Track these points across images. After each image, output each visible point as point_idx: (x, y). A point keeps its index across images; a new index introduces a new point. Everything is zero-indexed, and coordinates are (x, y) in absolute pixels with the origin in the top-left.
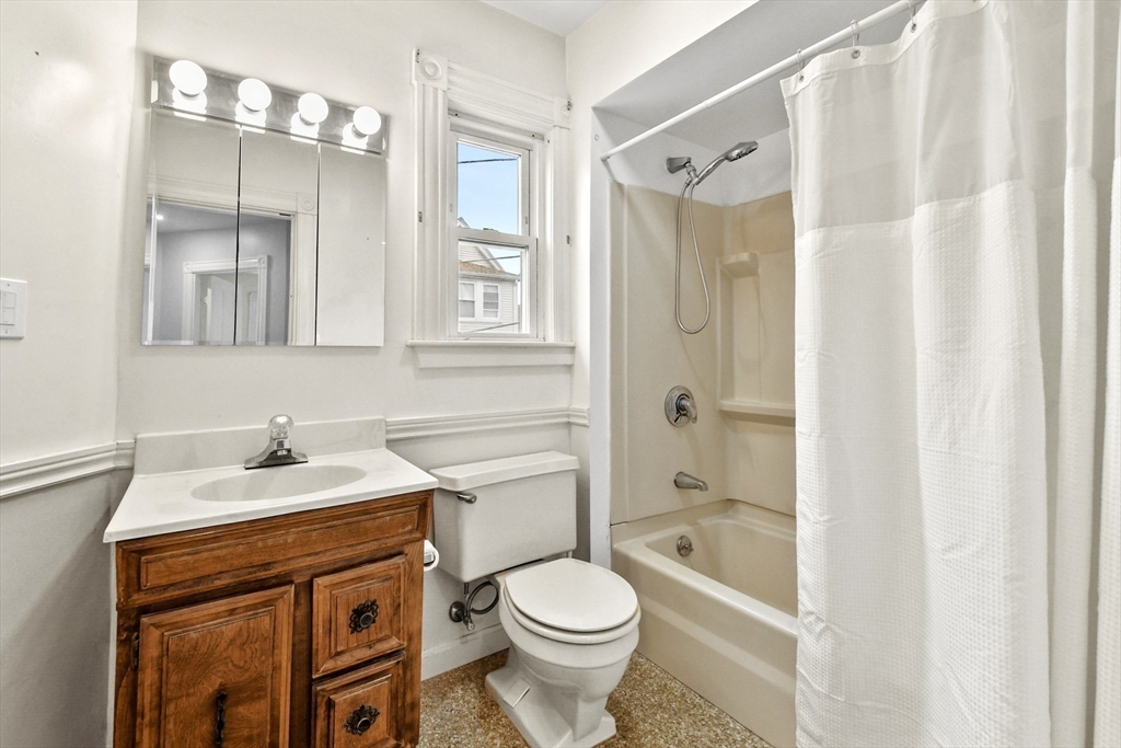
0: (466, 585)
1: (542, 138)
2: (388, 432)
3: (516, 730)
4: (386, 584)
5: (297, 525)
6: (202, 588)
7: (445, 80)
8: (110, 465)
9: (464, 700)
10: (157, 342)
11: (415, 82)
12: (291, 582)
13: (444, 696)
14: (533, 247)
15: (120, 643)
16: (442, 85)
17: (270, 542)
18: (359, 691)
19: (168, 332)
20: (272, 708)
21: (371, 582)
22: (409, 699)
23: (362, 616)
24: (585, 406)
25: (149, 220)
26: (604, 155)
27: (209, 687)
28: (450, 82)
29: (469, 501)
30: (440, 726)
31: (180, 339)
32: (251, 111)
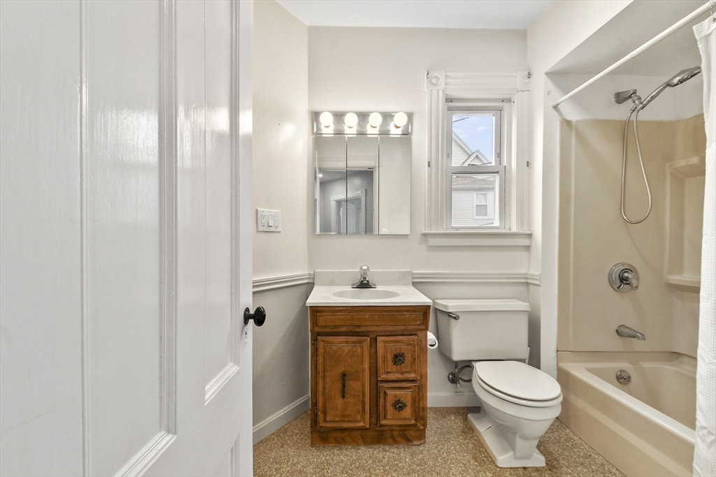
0: (456, 363)
1: (509, 100)
2: (413, 278)
3: (482, 444)
4: (409, 347)
5: (369, 311)
6: (336, 330)
7: (443, 83)
8: (306, 281)
9: (454, 422)
10: (322, 233)
11: (426, 90)
12: (368, 336)
13: (444, 417)
14: (502, 172)
15: (312, 344)
16: (442, 87)
17: (359, 317)
18: (398, 392)
19: (326, 228)
20: (362, 387)
21: (402, 344)
22: (421, 405)
23: (398, 358)
24: (538, 273)
25: (316, 178)
26: (554, 104)
27: (340, 369)
28: (446, 84)
29: (455, 318)
30: (440, 429)
31: (330, 231)
32: (350, 128)
